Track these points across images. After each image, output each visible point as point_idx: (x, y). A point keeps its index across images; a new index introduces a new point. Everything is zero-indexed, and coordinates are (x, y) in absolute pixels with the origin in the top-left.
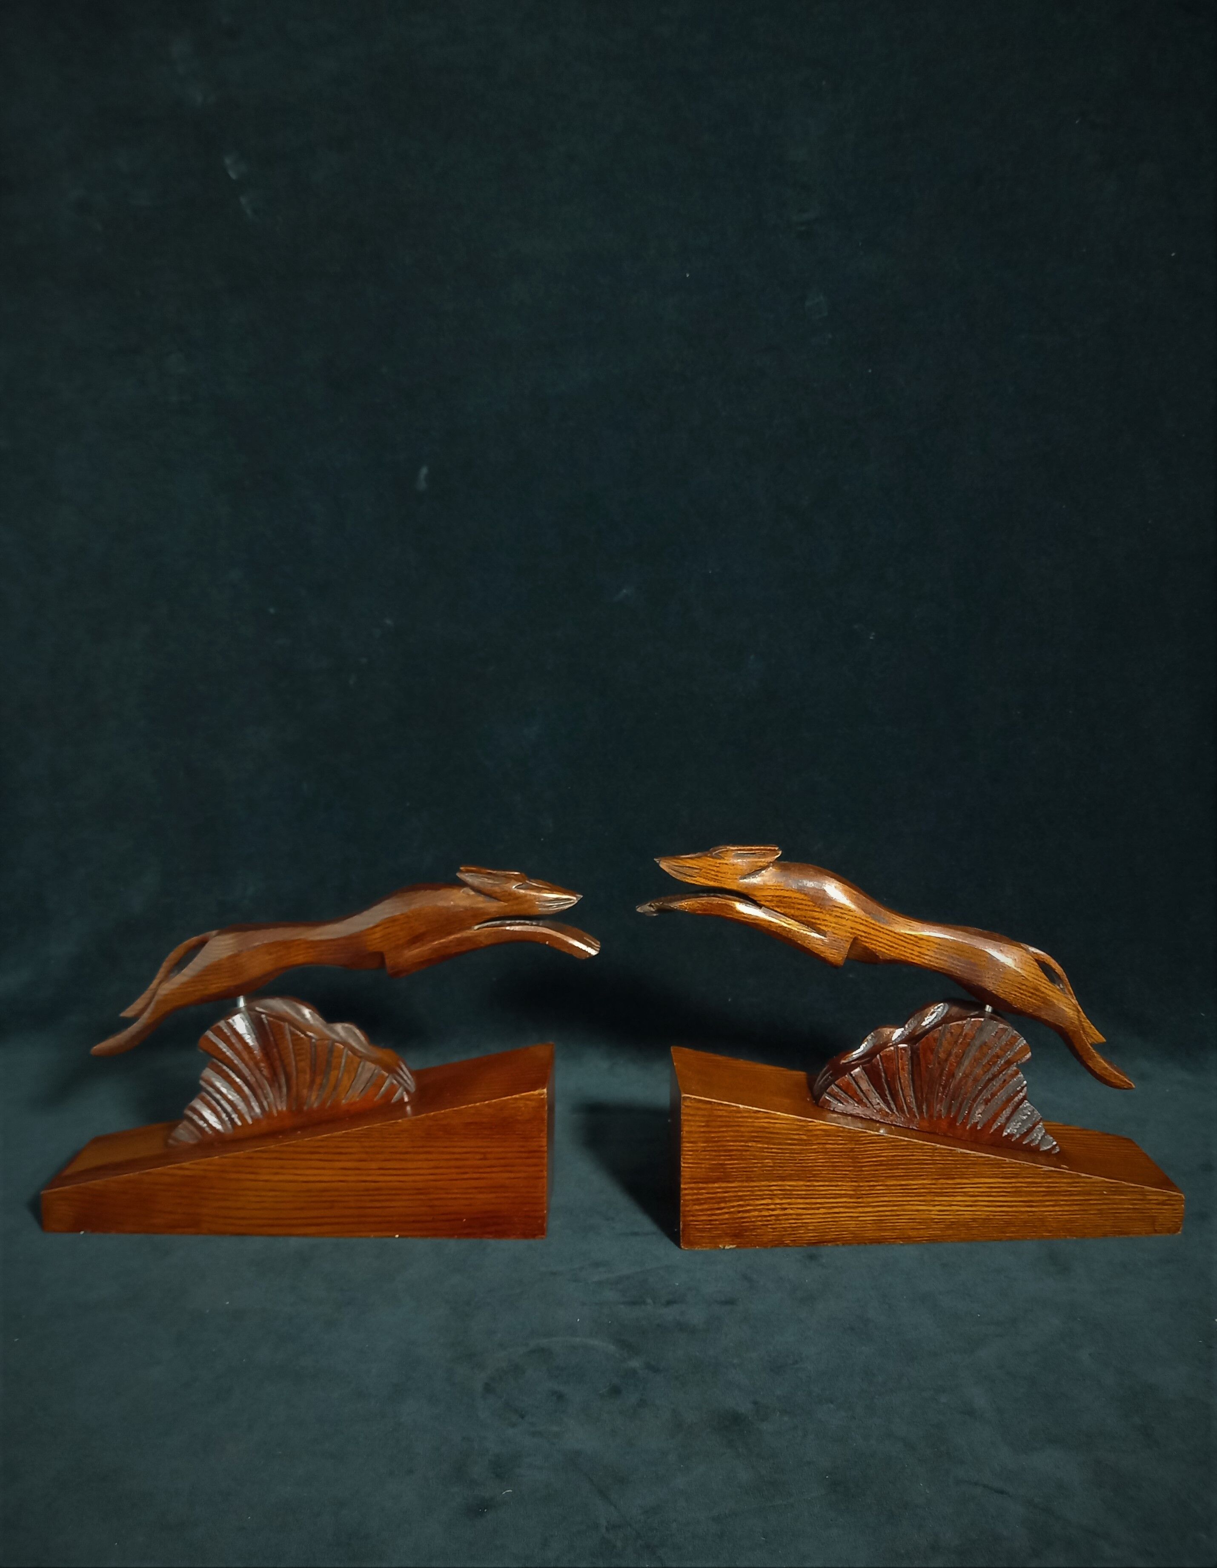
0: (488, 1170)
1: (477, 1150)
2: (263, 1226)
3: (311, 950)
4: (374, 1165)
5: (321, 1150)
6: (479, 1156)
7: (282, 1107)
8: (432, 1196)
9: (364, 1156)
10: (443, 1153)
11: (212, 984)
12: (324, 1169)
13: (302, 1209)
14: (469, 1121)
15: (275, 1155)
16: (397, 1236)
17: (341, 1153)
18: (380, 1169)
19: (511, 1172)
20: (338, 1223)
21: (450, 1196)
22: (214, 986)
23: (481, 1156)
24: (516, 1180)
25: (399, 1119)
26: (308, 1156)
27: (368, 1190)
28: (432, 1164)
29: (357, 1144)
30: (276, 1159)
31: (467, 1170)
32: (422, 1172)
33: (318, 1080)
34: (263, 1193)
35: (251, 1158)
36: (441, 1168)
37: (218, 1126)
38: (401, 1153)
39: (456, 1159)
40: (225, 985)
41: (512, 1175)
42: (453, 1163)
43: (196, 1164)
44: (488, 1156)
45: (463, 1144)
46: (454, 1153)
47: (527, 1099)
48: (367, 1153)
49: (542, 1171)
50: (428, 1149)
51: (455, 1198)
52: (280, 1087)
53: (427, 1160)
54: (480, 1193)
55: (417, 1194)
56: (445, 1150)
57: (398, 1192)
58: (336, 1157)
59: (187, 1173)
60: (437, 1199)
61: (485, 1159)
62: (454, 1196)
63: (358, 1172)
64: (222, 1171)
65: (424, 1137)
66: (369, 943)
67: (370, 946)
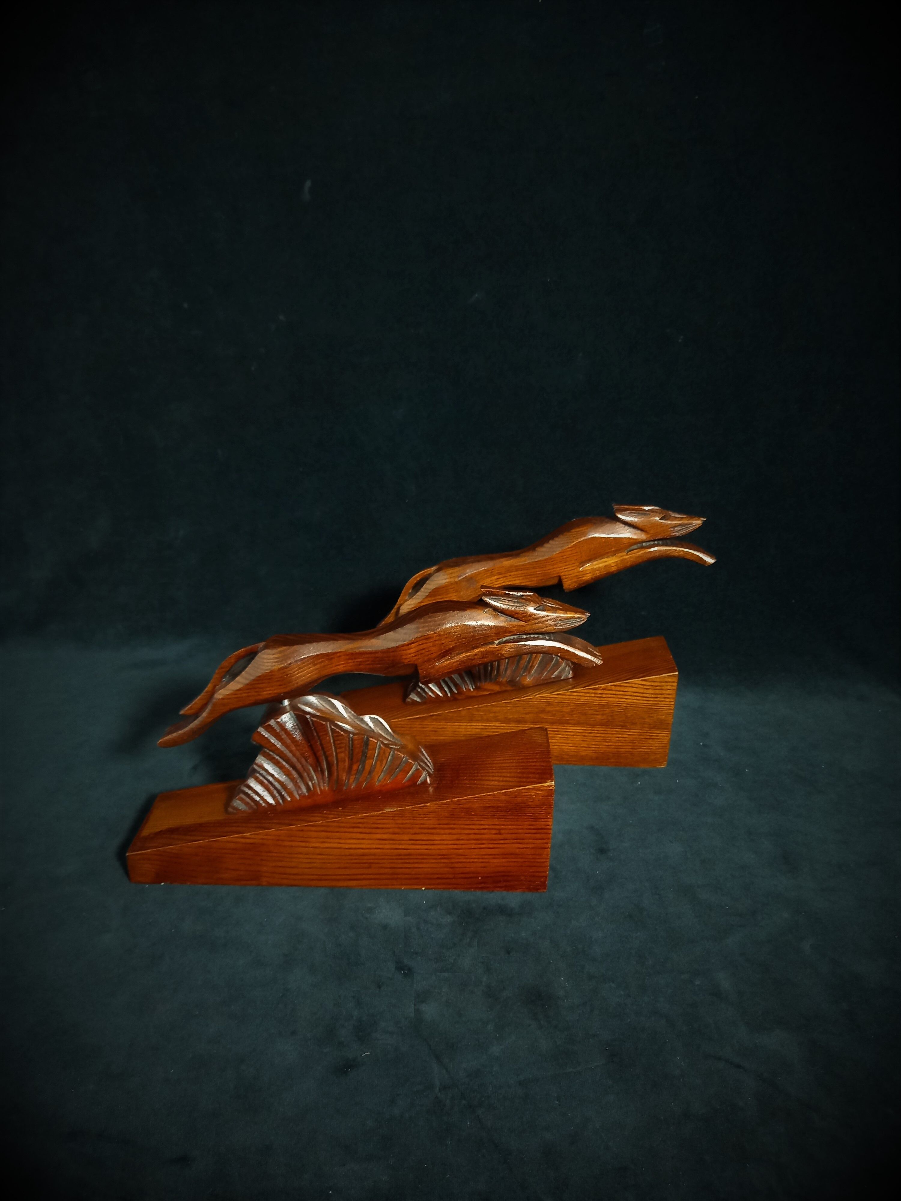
0: (502, 842)
1: (494, 827)
2: (313, 880)
3: (350, 661)
4: (405, 837)
5: (360, 825)
6: (494, 832)
7: (325, 787)
8: (453, 861)
9: (397, 830)
10: (464, 829)
11: (264, 691)
12: (363, 839)
13: (345, 868)
14: (488, 805)
15: (322, 829)
16: (423, 889)
17: (378, 828)
18: (410, 840)
19: (520, 843)
20: (374, 879)
21: (468, 860)
22: (266, 693)
23: (497, 832)
24: (525, 849)
25: (428, 803)
26: (351, 830)
27: (400, 855)
28: (455, 837)
29: (391, 821)
30: (323, 831)
31: (484, 842)
32: (446, 842)
33: (355, 767)
34: (314, 857)
35: (302, 831)
36: (462, 840)
37: (271, 801)
38: (428, 828)
39: (475, 834)
40: (276, 691)
41: (522, 846)
42: (472, 836)
44: (503, 831)
45: (482, 823)
46: (474, 829)
47: (538, 789)
48: (400, 828)
49: (547, 843)
50: (451, 826)
51: (473, 862)
52: (322, 772)
53: (450, 834)
54: (494, 858)
55: (440, 859)
56: (466, 827)
57: (426, 857)
58: (374, 831)
59: (248, 841)
60: (457, 863)
61: (500, 834)
62: (472, 860)
63: (391, 842)
64: (278, 840)
65: (449, 817)
66: (404, 657)
67: (405, 659)
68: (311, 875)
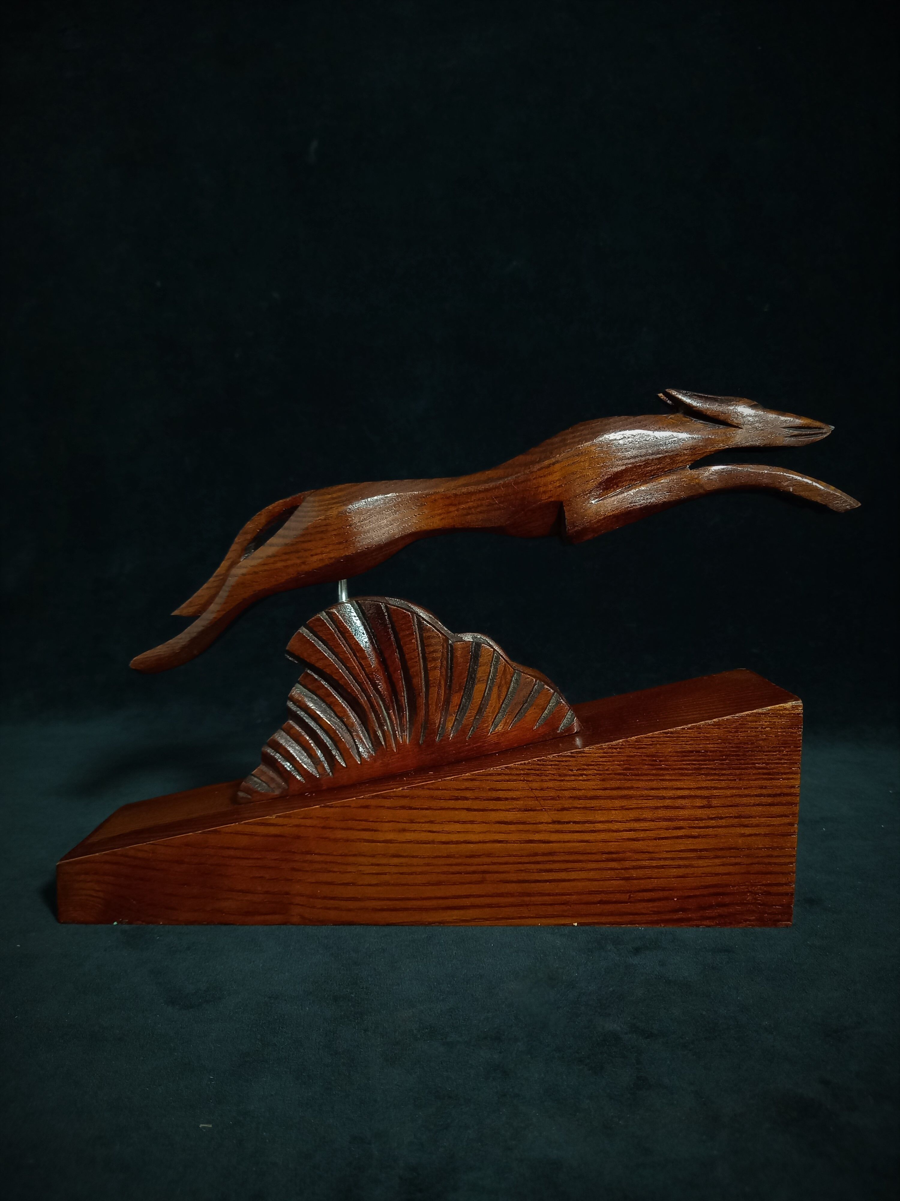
0: (713, 823)
1: (699, 793)
2: (382, 910)
4: (545, 817)
5: (468, 794)
6: (698, 803)
7: (405, 738)
8: (627, 864)
9: (531, 803)
10: (647, 797)
11: (312, 555)
12: (472, 822)
13: (439, 883)
14: (688, 748)
15: (399, 802)
16: (576, 924)
17: (498, 799)
18: (554, 822)
19: (746, 826)
20: (490, 906)
21: (654, 863)
22: (315, 558)
23: (705, 802)
24: (754, 838)
26: (452, 804)
27: (536, 854)
28: (632, 814)
29: (521, 785)
30: (403, 807)
31: (682, 823)
32: (615, 826)
33: (456, 699)
34: (384, 861)
35: (367, 807)
36: (645, 820)
37: (311, 769)
38: (586, 798)
39: (667, 807)
41: (747, 831)
42: (661, 813)
43: (285, 817)
44: (714, 802)
45: (679, 784)
46: (664, 798)
47: (776, 714)
48: (536, 798)
49: (792, 824)
50: (626, 792)
51: (662, 867)
52: (400, 709)
53: (623, 808)
54: (700, 858)
55: (608, 860)
56: (653, 793)
57: (581, 858)
58: (491, 805)
59: (273, 830)
60: (634, 868)
61: (710, 807)
62: (662, 863)
63: (521, 827)
64: (324, 828)
65: (619, 774)
66: (542, 489)
67: (544, 492)
68: (379, 899)
